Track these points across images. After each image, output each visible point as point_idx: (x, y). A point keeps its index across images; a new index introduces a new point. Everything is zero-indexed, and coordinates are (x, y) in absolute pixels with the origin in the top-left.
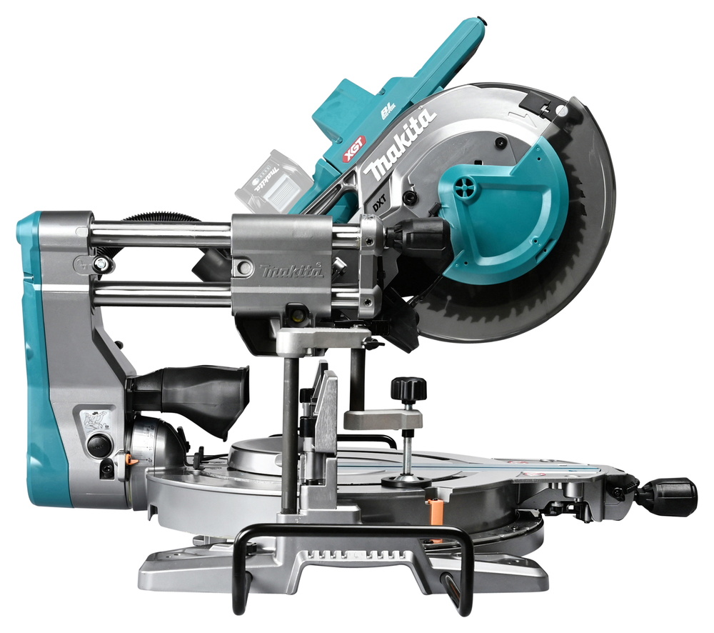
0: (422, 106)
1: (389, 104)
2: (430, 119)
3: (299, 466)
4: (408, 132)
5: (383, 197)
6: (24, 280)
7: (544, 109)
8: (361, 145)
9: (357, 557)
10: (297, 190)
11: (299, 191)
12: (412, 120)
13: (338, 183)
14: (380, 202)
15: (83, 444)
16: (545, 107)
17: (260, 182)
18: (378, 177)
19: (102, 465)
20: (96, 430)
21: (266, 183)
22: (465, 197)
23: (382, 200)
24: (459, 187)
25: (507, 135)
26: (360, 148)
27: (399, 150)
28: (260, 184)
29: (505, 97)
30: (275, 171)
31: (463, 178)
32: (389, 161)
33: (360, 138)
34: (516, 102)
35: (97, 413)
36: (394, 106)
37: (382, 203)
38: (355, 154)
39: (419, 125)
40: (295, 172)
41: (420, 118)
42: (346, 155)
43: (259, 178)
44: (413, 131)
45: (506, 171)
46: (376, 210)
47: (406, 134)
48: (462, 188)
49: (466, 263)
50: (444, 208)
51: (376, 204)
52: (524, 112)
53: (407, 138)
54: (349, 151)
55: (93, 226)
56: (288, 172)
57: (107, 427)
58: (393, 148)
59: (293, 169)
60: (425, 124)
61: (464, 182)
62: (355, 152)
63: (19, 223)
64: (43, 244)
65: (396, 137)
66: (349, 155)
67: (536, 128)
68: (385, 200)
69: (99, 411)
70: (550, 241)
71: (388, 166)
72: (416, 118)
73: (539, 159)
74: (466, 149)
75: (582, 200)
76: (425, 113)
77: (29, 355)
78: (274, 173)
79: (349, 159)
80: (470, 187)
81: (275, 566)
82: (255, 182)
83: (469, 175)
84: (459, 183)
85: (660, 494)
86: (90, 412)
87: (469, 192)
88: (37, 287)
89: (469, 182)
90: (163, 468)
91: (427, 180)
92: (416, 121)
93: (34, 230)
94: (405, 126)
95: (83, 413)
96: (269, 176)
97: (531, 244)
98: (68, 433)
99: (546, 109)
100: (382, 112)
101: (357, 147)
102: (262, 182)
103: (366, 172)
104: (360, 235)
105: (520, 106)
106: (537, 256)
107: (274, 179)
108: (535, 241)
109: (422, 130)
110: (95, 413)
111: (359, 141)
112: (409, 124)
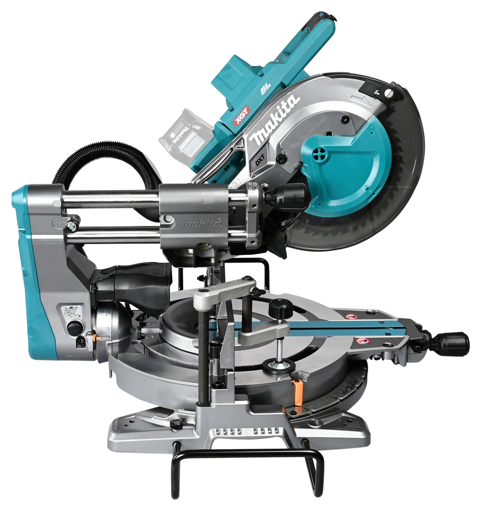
0: (290, 93)
1: (266, 84)
2: (296, 102)
3: (210, 366)
4: (280, 111)
5: (262, 156)
6: (19, 231)
7: (377, 93)
8: (247, 113)
9: (248, 433)
10: (202, 141)
11: (203, 142)
12: (283, 103)
13: (231, 147)
14: (260, 160)
15: (64, 326)
16: (377, 91)
17: (176, 137)
18: (259, 144)
19: (77, 340)
20: (72, 318)
21: (180, 138)
22: (319, 161)
23: (262, 158)
24: (315, 154)
25: (350, 114)
26: (246, 115)
27: (273, 124)
28: (176, 138)
29: (349, 85)
30: (186, 129)
31: (319, 148)
32: (266, 132)
33: (246, 108)
34: (356, 88)
35: (72, 307)
36: (270, 85)
37: (262, 160)
38: (242, 120)
39: (288, 106)
40: (200, 129)
41: (289, 101)
42: (236, 120)
43: (175, 132)
44: (284, 111)
45: (348, 142)
46: (257, 165)
47: (279, 113)
48: (318, 154)
49: (320, 205)
50: (305, 166)
51: (257, 161)
52: (362, 95)
53: (279, 116)
54: (238, 118)
55: (64, 197)
56: (195, 130)
57: (79, 316)
58: (270, 123)
59: (198, 128)
60: (292, 106)
61: (319, 150)
62: (242, 118)
63: (14, 194)
64: (31, 211)
65: (272, 115)
66: (238, 120)
67: (370, 107)
68: (264, 158)
69: (74, 306)
70: (378, 188)
71: (266, 135)
72: (285, 101)
73: (372, 133)
74: (321, 124)
75: (401, 154)
76: (292, 97)
77: (25, 274)
78: (186, 130)
79: (238, 123)
80: (323, 154)
81: (195, 438)
82: (173, 135)
83: (322, 146)
84: (316, 151)
85: (445, 346)
86: (68, 307)
87: (323, 157)
88: (28, 237)
89: (322, 150)
90: (118, 341)
91: (293, 146)
92: (286, 104)
93: (24, 201)
94: (278, 107)
95: (63, 308)
96: (182, 133)
97: (365, 191)
98: (54, 319)
99: (378, 92)
100: (262, 90)
101: (244, 114)
102: (178, 136)
103: (250, 139)
104: (247, 199)
105: (359, 91)
106: (368, 199)
107: (186, 135)
108: (368, 189)
109: (290, 110)
110: (71, 308)
111: (245, 110)
112: (281, 106)
